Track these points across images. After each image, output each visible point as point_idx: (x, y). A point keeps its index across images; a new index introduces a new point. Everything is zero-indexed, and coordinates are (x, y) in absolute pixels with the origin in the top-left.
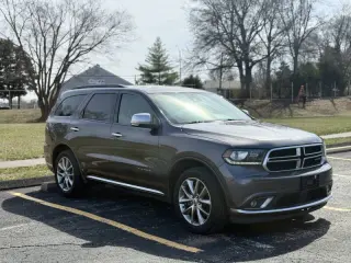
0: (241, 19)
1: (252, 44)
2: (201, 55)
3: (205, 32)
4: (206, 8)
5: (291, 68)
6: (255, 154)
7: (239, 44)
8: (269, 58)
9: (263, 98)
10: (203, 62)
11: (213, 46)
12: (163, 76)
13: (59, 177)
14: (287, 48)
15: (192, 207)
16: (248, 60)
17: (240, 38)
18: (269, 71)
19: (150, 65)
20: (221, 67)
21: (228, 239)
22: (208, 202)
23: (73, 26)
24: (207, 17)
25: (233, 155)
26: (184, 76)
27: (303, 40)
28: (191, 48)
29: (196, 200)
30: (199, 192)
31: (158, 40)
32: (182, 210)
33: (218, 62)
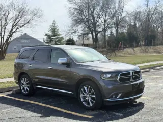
0: (93, 12)
1: (98, 24)
2: (74, 28)
3: (76, 18)
4: (76, 7)
5: (115, 34)
6: (114, 75)
7: (92, 23)
8: (105, 30)
9: (103, 48)
10: (75, 32)
11: (80, 24)
12: (57, 38)
13: (21, 87)
14: (113, 26)
15: (87, 98)
16: (96, 31)
17: (92, 21)
18: (105, 36)
19: (50, 33)
20: (84, 34)
21: (103, 112)
22: (94, 96)
23: (14, 15)
24: (77, 11)
25: (105, 76)
26: (67, 38)
27: (120, 21)
28: (70, 25)
29: (88, 95)
30: (90, 92)
31: (54, 21)
32: (82, 100)
33: (82, 32)
